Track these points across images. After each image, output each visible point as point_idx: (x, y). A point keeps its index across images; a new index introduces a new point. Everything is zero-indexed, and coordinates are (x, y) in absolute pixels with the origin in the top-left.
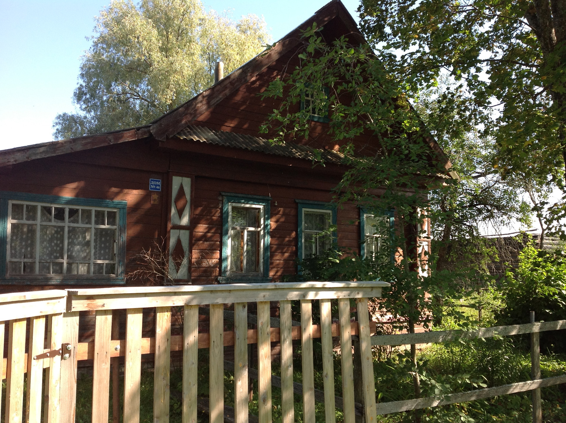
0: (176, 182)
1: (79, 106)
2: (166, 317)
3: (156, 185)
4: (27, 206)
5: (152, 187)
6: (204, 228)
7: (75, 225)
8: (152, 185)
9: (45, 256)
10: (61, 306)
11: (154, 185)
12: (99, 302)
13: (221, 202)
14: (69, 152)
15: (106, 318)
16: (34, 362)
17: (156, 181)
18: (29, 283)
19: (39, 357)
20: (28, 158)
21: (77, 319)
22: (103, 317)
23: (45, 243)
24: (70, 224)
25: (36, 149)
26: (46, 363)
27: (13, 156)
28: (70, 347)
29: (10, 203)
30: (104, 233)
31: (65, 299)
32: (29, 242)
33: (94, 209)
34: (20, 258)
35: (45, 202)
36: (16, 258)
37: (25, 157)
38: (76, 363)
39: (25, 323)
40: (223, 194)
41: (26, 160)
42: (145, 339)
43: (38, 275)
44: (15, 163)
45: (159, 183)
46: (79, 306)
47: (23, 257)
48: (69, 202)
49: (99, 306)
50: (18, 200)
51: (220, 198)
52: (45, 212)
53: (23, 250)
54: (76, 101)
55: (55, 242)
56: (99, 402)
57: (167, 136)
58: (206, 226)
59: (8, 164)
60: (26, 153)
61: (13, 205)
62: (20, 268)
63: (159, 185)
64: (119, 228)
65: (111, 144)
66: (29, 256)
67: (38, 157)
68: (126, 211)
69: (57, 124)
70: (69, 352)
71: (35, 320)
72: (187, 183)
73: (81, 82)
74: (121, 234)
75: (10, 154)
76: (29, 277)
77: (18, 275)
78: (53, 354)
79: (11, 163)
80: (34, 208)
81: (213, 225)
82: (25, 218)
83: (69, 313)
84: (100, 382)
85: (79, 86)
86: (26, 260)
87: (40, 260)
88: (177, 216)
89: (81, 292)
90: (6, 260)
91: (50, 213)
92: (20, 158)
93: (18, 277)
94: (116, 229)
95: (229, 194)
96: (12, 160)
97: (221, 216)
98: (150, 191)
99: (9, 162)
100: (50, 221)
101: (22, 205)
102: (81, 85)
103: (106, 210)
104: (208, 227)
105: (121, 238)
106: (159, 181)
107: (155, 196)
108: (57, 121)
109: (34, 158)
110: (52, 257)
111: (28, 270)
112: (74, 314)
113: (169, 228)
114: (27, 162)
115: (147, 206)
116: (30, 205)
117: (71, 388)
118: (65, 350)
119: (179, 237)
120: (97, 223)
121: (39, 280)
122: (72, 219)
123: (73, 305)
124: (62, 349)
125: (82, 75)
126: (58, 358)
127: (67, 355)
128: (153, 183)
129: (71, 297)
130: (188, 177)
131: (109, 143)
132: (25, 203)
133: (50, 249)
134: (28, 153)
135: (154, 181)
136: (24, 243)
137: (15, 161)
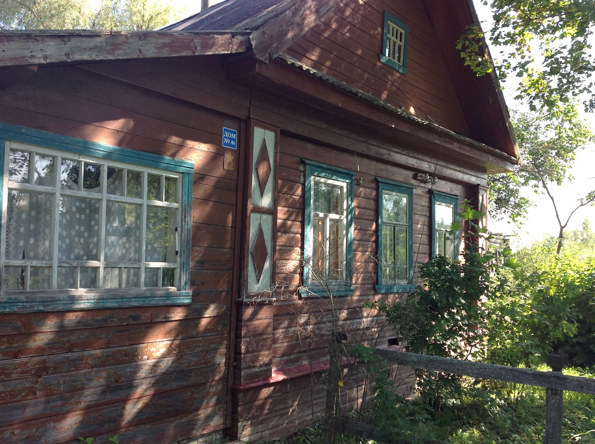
0: (258, 136)
3: (231, 139)
5: (227, 141)
6: (284, 212)
8: (226, 137)
11: (229, 138)
13: (302, 174)
14: (135, 56)
17: (231, 132)
18: (41, 308)
20: (67, 55)
24: (110, 195)
25: (84, 39)
27: (41, 46)
29: (8, 146)
30: (160, 214)
33: (146, 171)
37: (63, 53)
40: (305, 161)
41: (64, 58)
43: (55, 292)
44: (43, 61)
45: (234, 136)
47: (21, 256)
48: (109, 156)
51: (302, 168)
53: (22, 243)
58: (286, 209)
59: (32, 61)
60: (65, 44)
63: (234, 140)
64: (182, 207)
65: (197, 54)
67: (85, 57)
68: (192, 178)
72: (270, 139)
74: (185, 217)
75: (37, 40)
76: (41, 295)
77: (21, 293)
79: (36, 61)
81: (293, 208)
87: (60, 261)
88: (258, 191)
92: (55, 52)
93: (22, 297)
94: (176, 209)
95: (312, 163)
96: (40, 55)
97: (303, 196)
98: (223, 148)
99: (33, 57)
103: (165, 174)
104: (288, 211)
105: (185, 224)
106: (234, 133)
107: (228, 158)
109: (77, 57)
113: (249, 211)
114: (64, 63)
115: (219, 172)
119: (260, 224)
120: (150, 196)
121: (59, 301)
128: (227, 134)
130: (271, 130)
131: (194, 52)
132: (36, 150)
133: (67, 241)
134: (69, 44)
135: (228, 131)
136: (22, 230)
137: (45, 57)
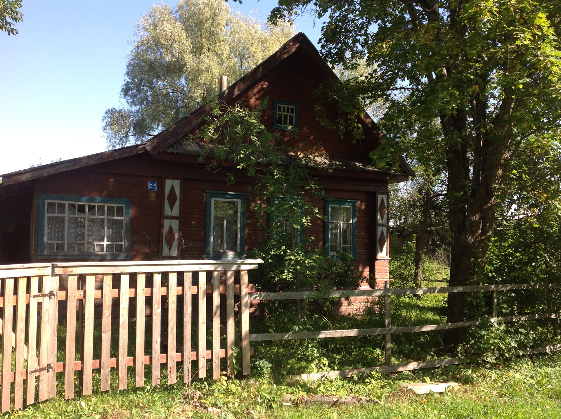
0: (169, 183)
1: (126, 100)
2: (109, 279)
3: (153, 186)
4: (58, 204)
5: (150, 188)
7: (93, 217)
9: (72, 239)
10: (49, 271)
12: (70, 269)
13: (206, 198)
14: (85, 165)
15: (74, 278)
16: (32, 299)
17: (153, 183)
18: (60, 258)
19: (34, 297)
20: (56, 171)
21: (58, 278)
22: (73, 277)
23: (72, 230)
24: (89, 216)
26: (40, 300)
27: (46, 170)
28: (55, 293)
29: (47, 201)
30: (115, 222)
31: (51, 267)
32: (61, 229)
33: (106, 205)
34: (54, 240)
35: (70, 200)
36: (51, 240)
38: (57, 301)
39: (26, 279)
40: (207, 191)
41: (56, 172)
42: (97, 291)
43: (66, 253)
44: (48, 175)
45: (155, 185)
46: (58, 271)
47: (56, 240)
48: (88, 200)
49: (70, 272)
50: (52, 199)
51: (205, 195)
52: (72, 207)
53: (56, 235)
54: (123, 96)
55: (79, 229)
56: (70, 322)
57: (159, 151)
59: (43, 176)
61: (48, 203)
62: (54, 247)
63: (155, 187)
64: (126, 218)
66: (61, 239)
67: (64, 170)
68: (130, 206)
69: (105, 118)
70: (54, 295)
71: (32, 278)
72: (177, 184)
73: (127, 79)
74: (127, 223)
75: (44, 169)
76: (60, 254)
77: (53, 252)
78: (44, 296)
79: (45, 175)
80: (64, 205)
82: (57, 212)
83: (53, 275)
84: (71, 311)
85: (125, 82)
86: (58, 242)
87: (68, 241)
88: (169, 209)
89: (59, 264)
90: (44, 241)
91: (75, 208)
92: (52, 171)
93: (52, 254)
94: (123, 219)
95: (211, 191)
96: (46, 173)
97: (205, 209)
98: (148, 191)
99: (43, 174)
100: (75, 214)
101: (55, 204)
102: (128, 82)
103: (116, 205)
106: (155, 183)
107: (152, 195)
108: (106, 115)
109: (61, 171)
110: (77, 240)
111: (60, 249)
112: (56, 275)
113: (163, 218)
114: (56, 174)
116: (61, 203)
117: (55, 314)
118: (51, 294)
119: (171, 225)
120: (109, 214)
122: (91, 212)
123: (55, 271)
124: (50, 293)
125: (128, 74)
126: (47, 298)
127: (53, 297)
128: (151, 185)
129: (53, 267)
130: (178, 180)
131: (115, 158)
132: (57, 202)
133: (75, 234)
134: (56, 167)
135: (151, 183)
136: (57, 230)
137: (48, 173)
